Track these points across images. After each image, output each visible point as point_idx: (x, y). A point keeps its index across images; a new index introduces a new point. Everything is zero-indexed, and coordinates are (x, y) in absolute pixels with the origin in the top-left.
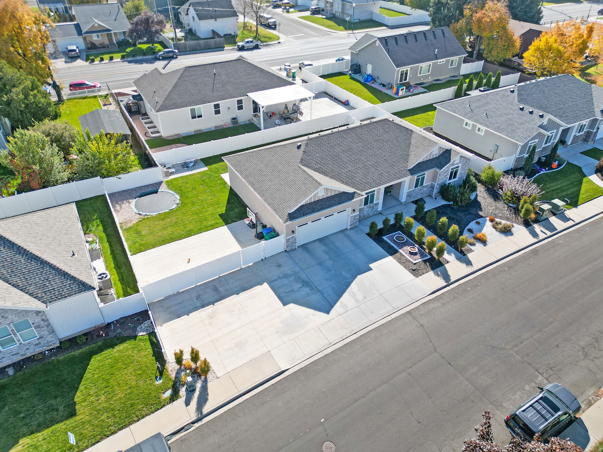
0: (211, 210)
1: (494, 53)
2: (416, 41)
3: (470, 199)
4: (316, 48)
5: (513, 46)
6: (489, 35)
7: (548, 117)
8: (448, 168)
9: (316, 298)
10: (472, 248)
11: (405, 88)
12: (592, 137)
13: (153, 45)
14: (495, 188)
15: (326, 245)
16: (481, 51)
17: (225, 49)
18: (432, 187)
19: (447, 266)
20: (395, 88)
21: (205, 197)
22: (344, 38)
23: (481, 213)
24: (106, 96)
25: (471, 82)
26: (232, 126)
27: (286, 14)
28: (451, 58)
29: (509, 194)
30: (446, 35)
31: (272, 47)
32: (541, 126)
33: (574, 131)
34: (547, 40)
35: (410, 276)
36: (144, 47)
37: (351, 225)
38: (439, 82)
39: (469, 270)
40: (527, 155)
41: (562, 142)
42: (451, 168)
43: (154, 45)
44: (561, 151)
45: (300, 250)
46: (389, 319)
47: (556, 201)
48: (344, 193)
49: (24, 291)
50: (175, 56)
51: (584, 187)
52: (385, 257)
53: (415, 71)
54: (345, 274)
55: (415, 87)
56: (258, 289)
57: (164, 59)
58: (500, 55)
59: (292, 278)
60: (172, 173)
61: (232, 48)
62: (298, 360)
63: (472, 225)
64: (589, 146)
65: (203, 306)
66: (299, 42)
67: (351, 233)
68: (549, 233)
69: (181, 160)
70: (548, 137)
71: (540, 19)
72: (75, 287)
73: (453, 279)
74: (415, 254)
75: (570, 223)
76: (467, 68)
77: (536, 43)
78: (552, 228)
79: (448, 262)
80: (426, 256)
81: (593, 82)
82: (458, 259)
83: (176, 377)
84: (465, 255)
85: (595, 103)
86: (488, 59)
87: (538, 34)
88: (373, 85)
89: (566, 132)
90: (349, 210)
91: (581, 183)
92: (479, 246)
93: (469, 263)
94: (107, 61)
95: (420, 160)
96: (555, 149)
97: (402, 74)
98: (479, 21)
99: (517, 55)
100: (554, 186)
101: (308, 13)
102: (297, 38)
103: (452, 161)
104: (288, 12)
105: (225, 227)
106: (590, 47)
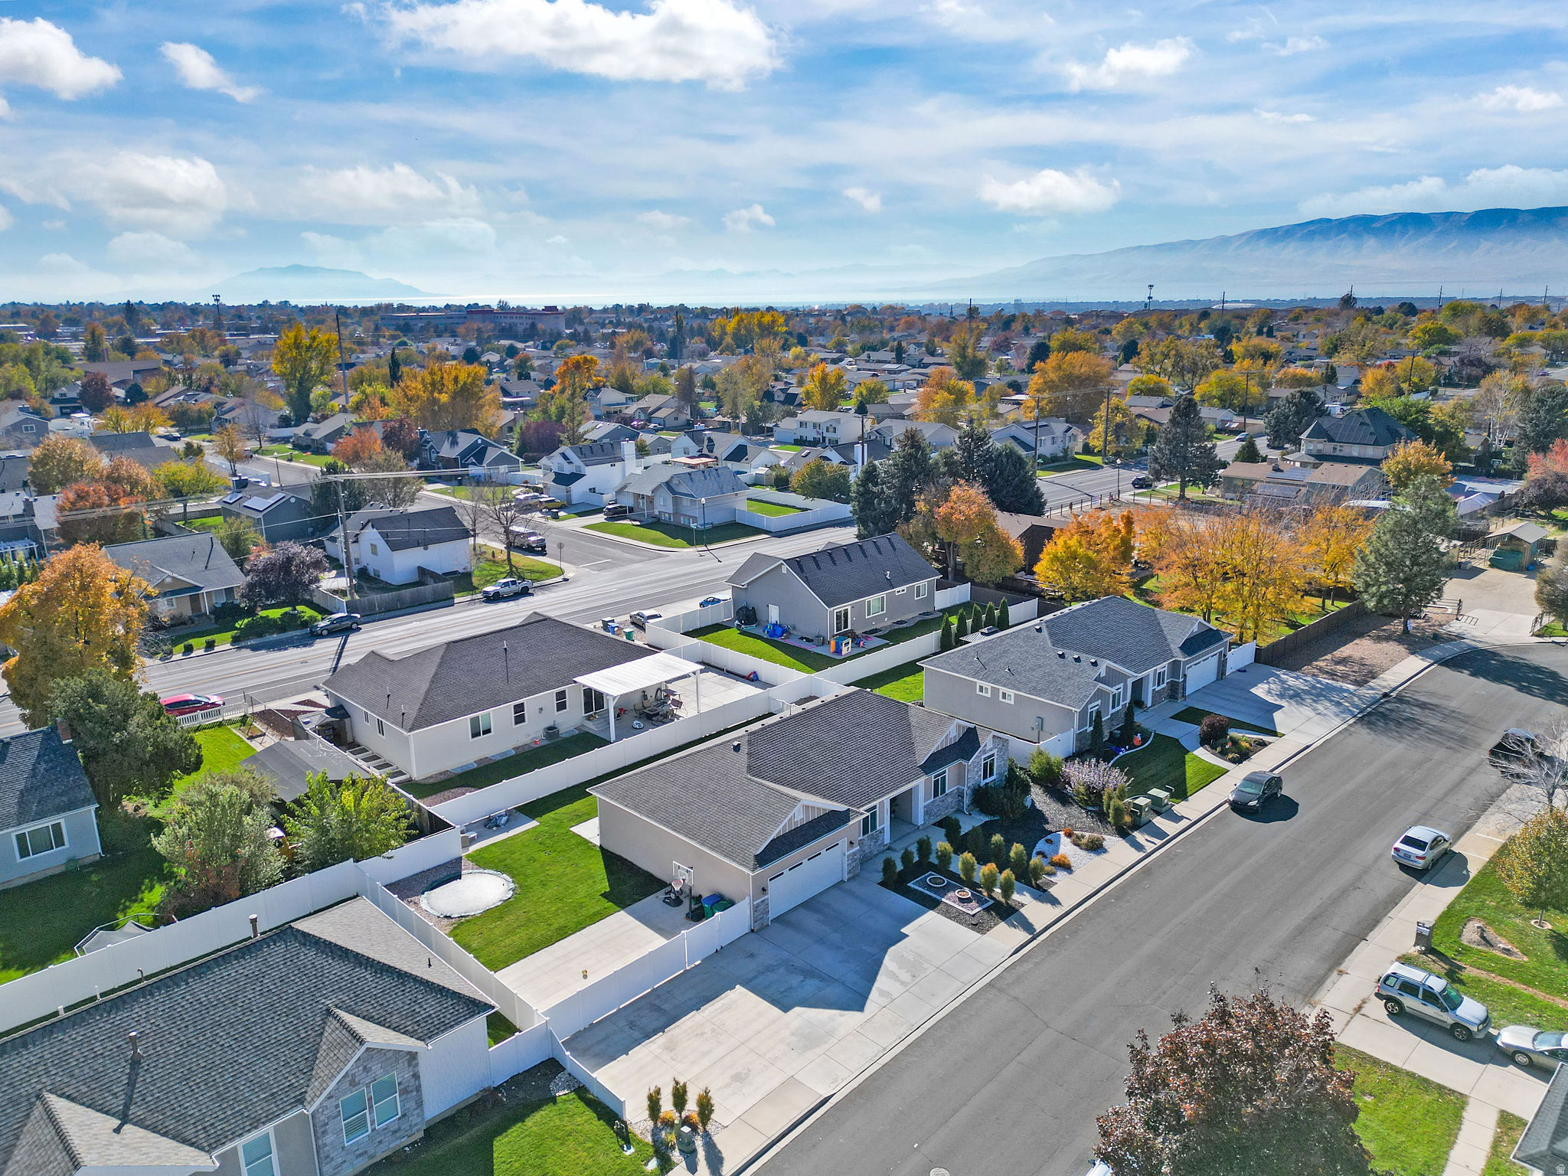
0: (582, 890)
1: (985, 569)
2: (850, 560)
3: (1025, 807)
4: (647, 583)
5: (1014, 556)
6: (969, 540)
7: (1105, 664)
8: (978, 759)
9: (833, 991)
10: (1053, 879)
11: (850, 640)
12: (1181, 691)
13: (295, 609)
14: (1059, 786)
15: (816, 911)
16: (958, 567)
17: (456, 601)
18: (961, 795)
19: (1022, 910)
20: (833, 643)
21: (561, 870)
22: (694, 561)
23: (1047, 827)
24: (244, 720)
25: (962, 621)
26: (546, 742)
27: (552, 523)
28: (916, 584)
29: (1082, 789)
30: (897, 546)
31: (555, 589)
32: (1098, 679)
33: (1151, 684)
34: (1065, 542)
35: (973, 935)
36: (275, 614)
37: (849, 872)
38: (904, 625)
39: (1058, 912)
40: (1092, 728)
41: (1137, 702)
42: (983, 757)
43: (298, 607)
44: (1139, 718)
45: (777, 925)
46: (962, 999)
47: (1154, 792)
48: (833, 813)
49: (384, 1026)
50: (354, 626)
51: (1190, 769)
52: (924, 913)
53: (859, 611)
54: (868, 949)
55: (867, 638)
56: (730, 996)
57: (332, 633)
58: (994, 571)
59: (782, 970)
60: (472, 841)
61: (469, 598)
62: (843, 1080)
63: (1041, 845)
64: (1179, 706)
65: (648, 1036)
66: (607, 575)
67: (853, 886)
68: (1159, 842)
69: (480, 815)
70: (1114, 696)
71: (1042, 505)
72: (461, 1008)
73: (1038, 928)
74: (968, 900)
75: (1184, 823)
76: (944, 599)
77: (1050, 550)
78: (1159, 834)
79: (1023, 905)
80: (987, 901)
81: (1158, 604)
82: (1037, 898)
83: (654, 1141)
84: (1045, 891)
85: (1168, 637)
86: (976, 580)
87: (1047, 533)
88: (787, 641)
89: (1138, 686)
90: (844, 843)
91: (1184, 763)
92: (1061, 876)
93: (1055, 902)
94: (202, 652)
95: (934, 749)
96: (1129, 714)
97: (838, 617)
98: (947, 519)
99: (1023, 569)
100: (1146, 772)
101: (600, 518)
102: (601, 568)
103: (982, 746)
104: (556, 517)
105: (622, 912)
106: (1137, 544)
